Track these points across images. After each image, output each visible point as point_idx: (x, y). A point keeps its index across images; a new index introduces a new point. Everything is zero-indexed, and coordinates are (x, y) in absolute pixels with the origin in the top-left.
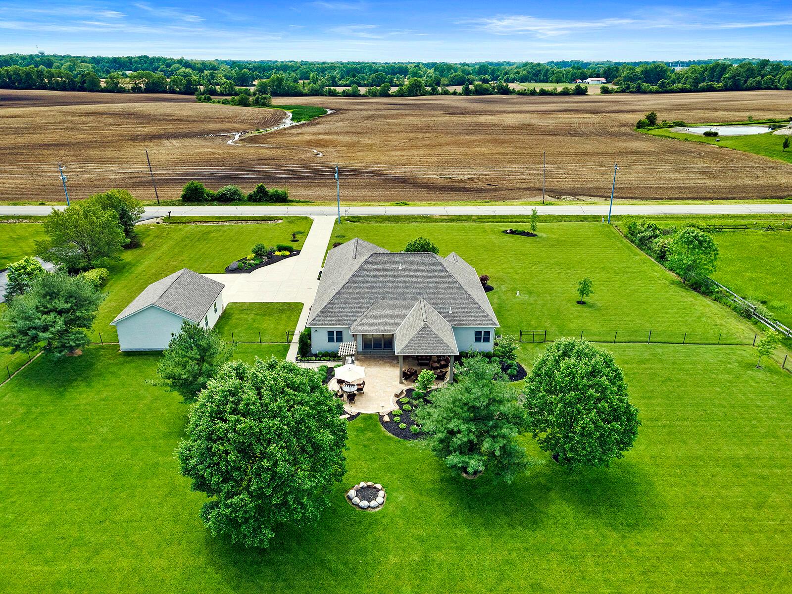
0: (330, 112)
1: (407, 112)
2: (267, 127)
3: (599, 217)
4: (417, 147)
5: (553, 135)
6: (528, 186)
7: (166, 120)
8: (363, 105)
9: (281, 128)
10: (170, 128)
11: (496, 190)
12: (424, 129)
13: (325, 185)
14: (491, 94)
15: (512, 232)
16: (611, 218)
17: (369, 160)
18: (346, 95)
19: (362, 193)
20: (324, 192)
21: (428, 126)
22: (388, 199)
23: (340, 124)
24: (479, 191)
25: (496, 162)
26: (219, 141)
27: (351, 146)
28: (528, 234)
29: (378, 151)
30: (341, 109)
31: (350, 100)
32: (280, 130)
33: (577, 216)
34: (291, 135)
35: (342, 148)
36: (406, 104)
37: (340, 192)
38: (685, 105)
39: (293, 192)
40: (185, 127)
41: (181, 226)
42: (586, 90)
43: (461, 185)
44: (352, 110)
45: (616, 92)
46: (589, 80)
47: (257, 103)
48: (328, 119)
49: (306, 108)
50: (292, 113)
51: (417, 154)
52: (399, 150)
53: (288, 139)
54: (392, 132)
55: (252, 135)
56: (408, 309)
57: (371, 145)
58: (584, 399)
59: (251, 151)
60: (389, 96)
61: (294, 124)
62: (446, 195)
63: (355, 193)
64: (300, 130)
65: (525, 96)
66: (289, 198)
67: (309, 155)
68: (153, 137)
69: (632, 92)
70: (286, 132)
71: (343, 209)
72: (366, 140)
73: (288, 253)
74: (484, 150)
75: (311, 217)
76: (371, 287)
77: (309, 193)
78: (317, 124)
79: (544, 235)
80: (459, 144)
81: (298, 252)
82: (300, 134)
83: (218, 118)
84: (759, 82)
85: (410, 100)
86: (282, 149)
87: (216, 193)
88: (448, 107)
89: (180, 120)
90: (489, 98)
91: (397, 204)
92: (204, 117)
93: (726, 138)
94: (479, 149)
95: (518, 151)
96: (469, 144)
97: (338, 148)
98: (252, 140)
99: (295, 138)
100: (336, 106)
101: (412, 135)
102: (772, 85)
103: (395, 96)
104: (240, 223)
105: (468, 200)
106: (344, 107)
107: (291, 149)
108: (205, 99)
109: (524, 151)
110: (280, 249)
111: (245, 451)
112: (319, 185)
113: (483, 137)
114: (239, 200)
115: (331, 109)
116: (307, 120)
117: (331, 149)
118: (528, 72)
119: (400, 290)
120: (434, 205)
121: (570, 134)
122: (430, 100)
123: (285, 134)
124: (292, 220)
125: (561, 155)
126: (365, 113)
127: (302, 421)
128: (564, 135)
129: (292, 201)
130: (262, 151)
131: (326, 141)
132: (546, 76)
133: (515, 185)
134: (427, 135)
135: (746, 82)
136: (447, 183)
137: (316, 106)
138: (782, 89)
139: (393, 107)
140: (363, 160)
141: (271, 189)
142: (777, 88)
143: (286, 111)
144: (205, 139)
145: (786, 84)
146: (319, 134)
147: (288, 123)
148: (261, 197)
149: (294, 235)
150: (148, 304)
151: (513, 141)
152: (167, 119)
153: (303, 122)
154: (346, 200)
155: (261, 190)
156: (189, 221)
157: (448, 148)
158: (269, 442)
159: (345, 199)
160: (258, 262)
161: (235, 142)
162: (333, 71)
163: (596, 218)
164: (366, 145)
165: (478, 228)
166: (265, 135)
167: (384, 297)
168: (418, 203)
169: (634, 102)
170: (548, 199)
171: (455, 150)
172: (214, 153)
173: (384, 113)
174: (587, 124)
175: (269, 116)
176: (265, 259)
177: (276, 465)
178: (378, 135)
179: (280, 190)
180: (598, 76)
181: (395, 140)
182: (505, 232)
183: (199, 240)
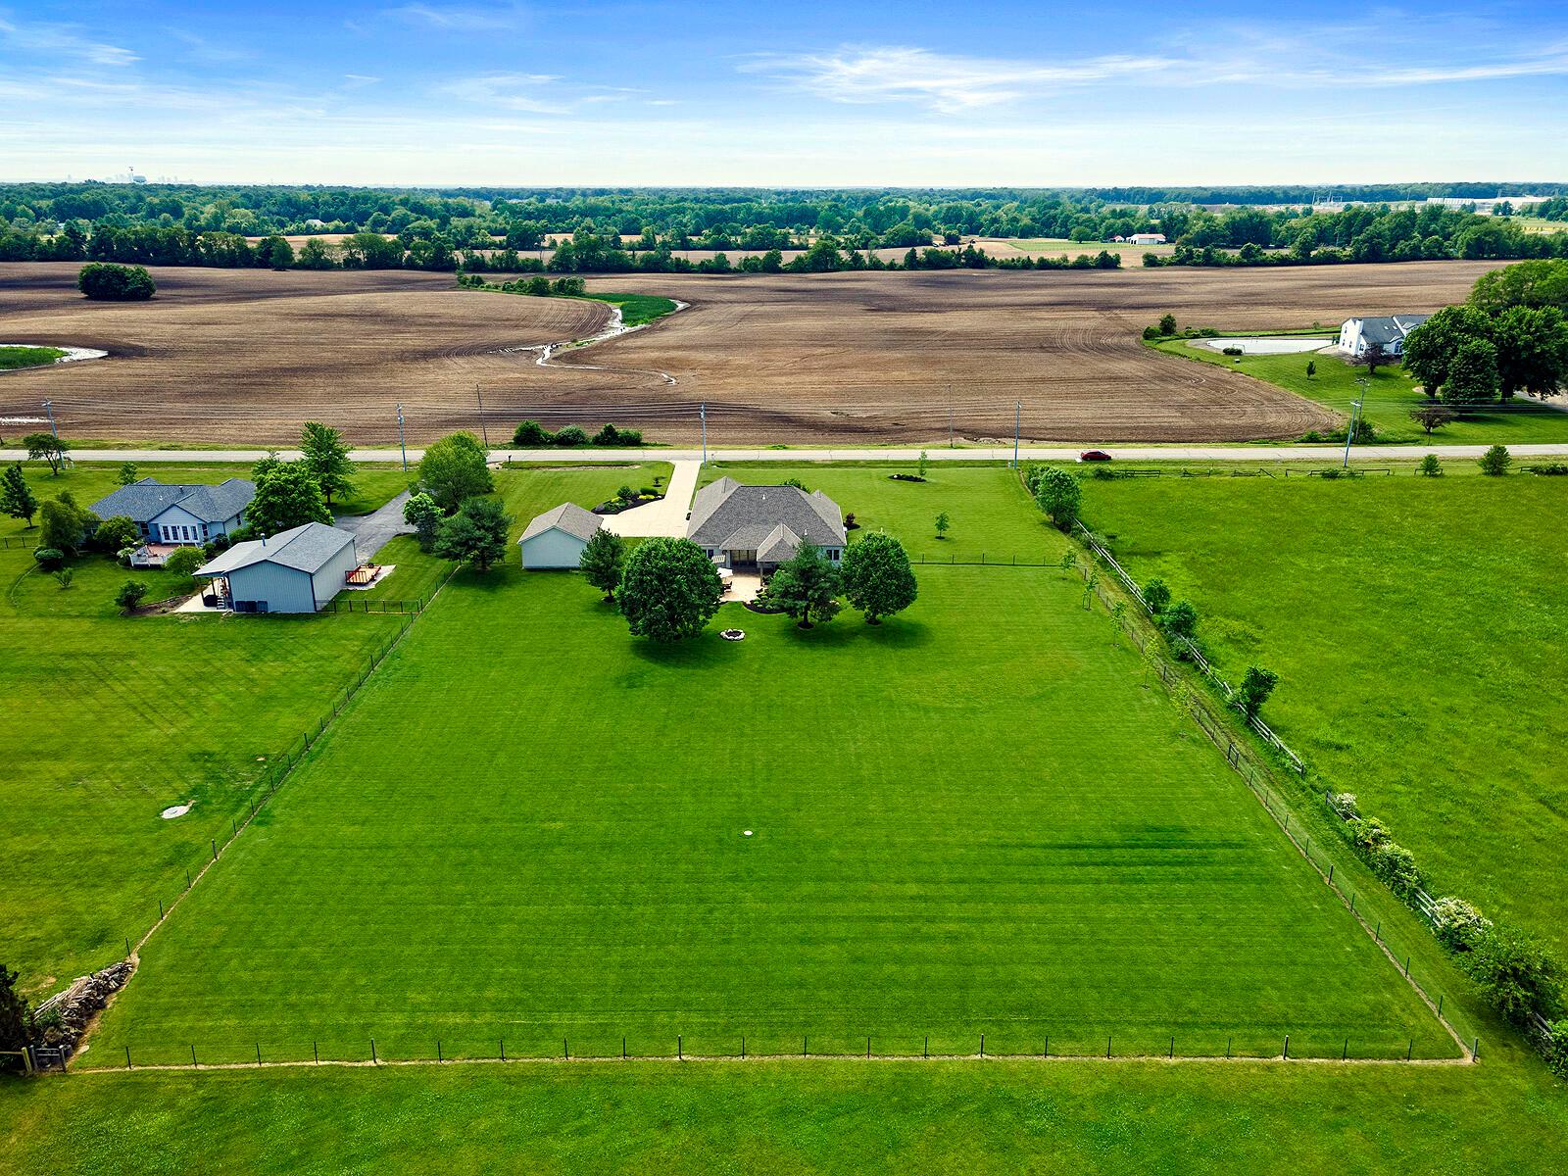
0: (681, 306)
1: (804, 307)
2: (589, 335)
3: (1006, 461)
4: (810, 370)
5: (1016, 349)
6: (945, 425)
7: (431, 324)
8: (736, 292)
9: (608, 336)
10: (442, 339)
11: (903, 430)
12: (824, 340)
13: (685, 425)
14: (954, 267)
15: (900, 478)
16: (1016, 463)
17: (741, 389)
18: (705, 269)
19: (732, 434)
20: (683, 433)
21: (832, 334)
22: (762, 442)
23: (700, 330)
24: (880, 431)
25: (915, 393)
26: (523, 360)
27: (717, 368)
28: (916, 480)
29: (756, 376)
30: (699, 301)
31: (713, 283)
32: (609, 340)
33: (983, 461)
34: (626, 350)
35: (705, 372)
36: (805, 291)
37: (706, 433)
38: (1258, 294)
39: (647, 433)
40: (467, 337)
41: (526, 472)
42: (1117, 260)
43: (859, 424)
44: (716, 302)
45: (1170, 264)
46: (1135, 237)
47: (562, 290)
48: (680, 320)
49: (643, 298)
50: (622, 308)
51: (810, 381)
52: (785, 374)
53: (623, 356)
54: (776, 346)
55: (568, 350)
56: (769, 532)
57: (746, 367)
58: (874, 564)
59: (575, 377)
60: (779, 271)
61: (627, 329)
62: (837, 436)
63: (723, 435)
64: (639, 342)
65: (1011, 272)
66: (644, 441)
67: (657, 382)
68: (426, 355)
69: (1196, 264)
70: (619, 344)
71: (709, 453)
72: (739, 359)
73: (652, 497)
74: (905, 375)
75: (673, 462)
76: (738, 514)
77: (665, 434)
78: (662, 329)
79: (934, 481)
80: (869, 365)
81: (663, 497)
82: (641, 348)
83: (507, 320)
84: (1416, 248)
85: (814, 281)
86: (619, 372)
87: (555, 434)
88: (873, 296)
89: (452, 324)
90: (947, 276)
91: (774, 448)
92: (486, 319)
93: (1253, 357)
94: (897, 373)
95: (953, 376)
96: (884, 366)
97: (698, 372)
98: (572, 358)
99: (636, 356)
100: (691, 295)
101: (807, 351)
102: (1439, 251)
103: (789, 272)
104: (591, 469)
105: (863, 443)
106: (703, 297)
107: (630, 373)
108: (472, 282)
109: (960, 376)
110: (644, 492)
111: (660, 578)
112: (677, 425)
113: (909, 354)
114: (583, 443)
115: (684, 301)
116: (646, 322)
117: (688, 373)
118: (1033, 219)
119: (762, 517)
120: (819, 449)
121: (1042, 347)
122: (848, 280)
123: (618, 348)
124: (651, 465)
125: (1009, 381)
126: (738, 309)
127: (695, 565)
128: (1031, 349)
129: (647, 444)
130: (591, 376)
131: (680, 360)
132: (1066, 226)
133: (928, 425)
134: (830, 350)
135: (1393, 247)
136: (840, 420)
137: (659, 294)
138: (1458, 258)
139: (783, 296)
140: (734, 388)
141: (620, 430)
142: (1447, 257)
143: (610, 305)
144: (502, 356)
145: (1464, 249)
146: (668, 348)
147: (617, 328)
148: (609, 439)
149: (657, 480)
150: (549, 526)
151: (951, 360)
152: (429, 322)
153: (640, 327)
154: (714, 443)
155: (610, 430)
156: (533, 466)
157: (855, 371)
158: (677, 574)
159: (710, 441)
160: (623, 504)
161: (547, 362)
162: (680, 218)
163: (1004, 462)
164: (738, 367)
165: (864, 473)
166: (588, 350)
167: (749, 522)
168: (799, 446)
169: (1182, 287)
170: (962, 441)
171: (865, 375)
172: (525, 380)
173: (767, 308)
174: (1075, 331)
175: (586, 316)
176: (630, 502)
177: (680, 587)
178: (757, 351)
179: (632, 431)
180: (1153, 230)
181: (781, 358)
182: (892, 477)
183: (552, 485)
